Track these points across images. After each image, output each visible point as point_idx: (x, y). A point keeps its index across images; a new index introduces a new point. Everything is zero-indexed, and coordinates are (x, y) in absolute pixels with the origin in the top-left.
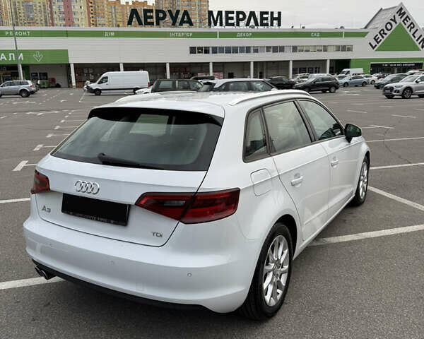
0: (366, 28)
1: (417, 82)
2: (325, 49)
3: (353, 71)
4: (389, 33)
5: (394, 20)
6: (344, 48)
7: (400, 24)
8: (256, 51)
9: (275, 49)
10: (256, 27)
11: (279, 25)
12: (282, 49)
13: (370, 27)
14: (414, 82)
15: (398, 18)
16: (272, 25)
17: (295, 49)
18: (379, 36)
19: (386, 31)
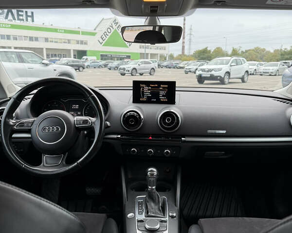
0: (95, 30)
1: (139, 65)
2: (69, 41)
3: (89, 58)
4: (109, 34)
5: (112, 27)
6: (82, 42)
7: (115, 29)
8: (15, 39)
9: (31, 39)
10: (14, 21)
11: (33, 21)
12: (37, 39)
13: (97, 29)
14: (138, 65)
15: (114, 26)
16: (27, 20)
17: (46, 40)
18: (104, 36)
19: (108, 34)
